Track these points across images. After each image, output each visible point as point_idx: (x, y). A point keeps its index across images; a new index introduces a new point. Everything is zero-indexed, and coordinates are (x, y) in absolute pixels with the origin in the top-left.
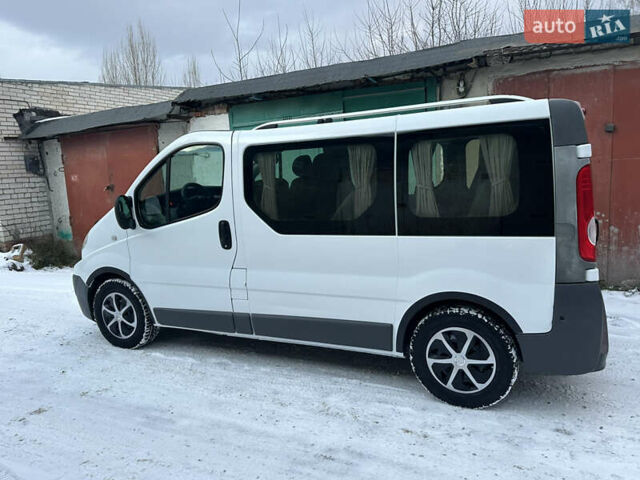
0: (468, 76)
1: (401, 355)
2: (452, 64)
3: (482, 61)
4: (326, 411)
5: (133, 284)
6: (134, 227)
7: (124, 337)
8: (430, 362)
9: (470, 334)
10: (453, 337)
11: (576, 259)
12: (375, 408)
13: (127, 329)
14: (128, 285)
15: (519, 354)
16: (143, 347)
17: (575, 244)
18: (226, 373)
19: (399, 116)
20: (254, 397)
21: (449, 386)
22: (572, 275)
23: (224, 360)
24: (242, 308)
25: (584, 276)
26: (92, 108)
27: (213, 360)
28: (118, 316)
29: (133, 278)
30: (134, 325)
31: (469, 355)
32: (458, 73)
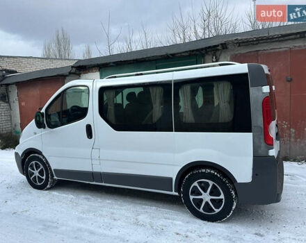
0: (218, 53)
1: (177, 194)
2: (209, 47)
3: (224, 46)
4: (137, 223)
5: (44, 157)
6: (44, 128)
7: (39, 184)
8: (192, 197)
9: (211, 183)
10: (202, 185)
11: (263, 144)
12: (162, 222)
13: (41, 180)
14: (42, 157)
15: (236, 193)
16: (48, 189)
17: (263, 137)
18: (89, 203)
19: (175, 72)
20: (101, 216)
21: (201, 210)
22: (261, 152)
23: (89, 197)
24: (97, 169)
25: (268, 153)
26: (34, 69)
27: (83, 196)
28: (36, 173)
29: (43, 154)
30: (44, 178)
31: (211, 194)
32: (213, 52)
